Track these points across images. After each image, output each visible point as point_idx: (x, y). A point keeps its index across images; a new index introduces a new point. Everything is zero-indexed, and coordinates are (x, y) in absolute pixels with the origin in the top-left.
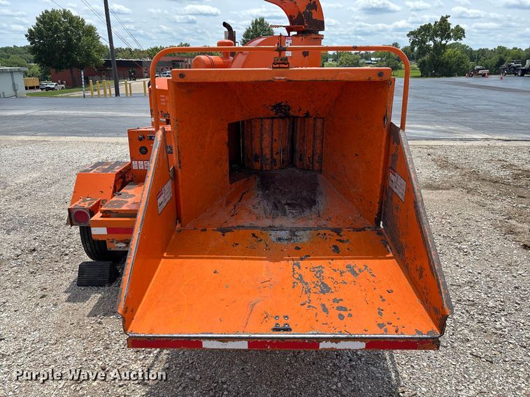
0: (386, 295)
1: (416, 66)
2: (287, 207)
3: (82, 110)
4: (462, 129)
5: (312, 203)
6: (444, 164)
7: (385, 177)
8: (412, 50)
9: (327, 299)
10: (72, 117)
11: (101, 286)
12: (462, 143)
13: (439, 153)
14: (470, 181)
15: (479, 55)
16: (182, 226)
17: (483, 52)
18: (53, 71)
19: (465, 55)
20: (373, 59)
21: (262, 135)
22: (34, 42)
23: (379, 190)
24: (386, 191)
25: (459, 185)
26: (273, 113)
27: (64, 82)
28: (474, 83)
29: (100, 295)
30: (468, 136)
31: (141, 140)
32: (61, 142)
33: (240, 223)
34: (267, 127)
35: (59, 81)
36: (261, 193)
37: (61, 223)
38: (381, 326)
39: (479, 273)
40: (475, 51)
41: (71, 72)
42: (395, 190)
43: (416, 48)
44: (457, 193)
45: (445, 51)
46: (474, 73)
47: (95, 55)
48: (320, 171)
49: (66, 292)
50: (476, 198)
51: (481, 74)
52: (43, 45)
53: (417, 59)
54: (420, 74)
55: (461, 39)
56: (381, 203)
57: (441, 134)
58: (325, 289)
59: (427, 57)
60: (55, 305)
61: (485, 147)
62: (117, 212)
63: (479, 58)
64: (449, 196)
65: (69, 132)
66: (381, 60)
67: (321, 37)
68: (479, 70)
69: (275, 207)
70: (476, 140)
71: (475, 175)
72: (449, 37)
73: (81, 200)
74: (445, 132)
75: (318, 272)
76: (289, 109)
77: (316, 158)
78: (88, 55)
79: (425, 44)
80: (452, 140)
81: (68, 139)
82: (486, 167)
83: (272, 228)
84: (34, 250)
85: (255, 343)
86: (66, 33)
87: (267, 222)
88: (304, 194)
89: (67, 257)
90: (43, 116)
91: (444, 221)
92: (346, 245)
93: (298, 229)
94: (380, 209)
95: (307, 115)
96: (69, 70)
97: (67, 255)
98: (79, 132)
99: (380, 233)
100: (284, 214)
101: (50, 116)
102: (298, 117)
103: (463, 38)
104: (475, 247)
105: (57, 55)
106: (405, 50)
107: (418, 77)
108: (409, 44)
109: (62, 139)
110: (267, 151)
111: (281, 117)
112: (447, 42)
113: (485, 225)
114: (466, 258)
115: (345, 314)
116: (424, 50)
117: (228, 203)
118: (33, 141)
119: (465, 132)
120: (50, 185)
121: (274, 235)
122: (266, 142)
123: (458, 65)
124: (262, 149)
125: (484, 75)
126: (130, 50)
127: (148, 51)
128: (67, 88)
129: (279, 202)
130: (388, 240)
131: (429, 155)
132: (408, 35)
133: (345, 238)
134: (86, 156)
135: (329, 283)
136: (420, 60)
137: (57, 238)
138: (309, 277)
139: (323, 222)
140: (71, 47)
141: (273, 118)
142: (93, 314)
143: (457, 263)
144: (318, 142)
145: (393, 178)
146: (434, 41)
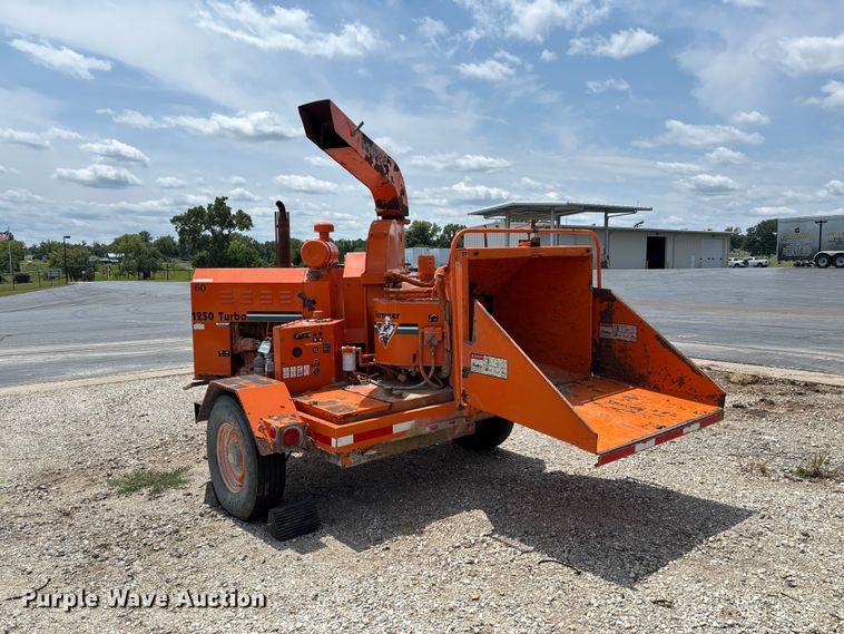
7: (595, 332)
20: (111, 255)
24: (596, 343)
42: (614, 338)
45: (229, 244)
55: (248, 229)
56: (592, 354)
59: (205, 253)
72: (231, 225)
79: (199, 234)
94: (592, 360)
103: (250, 228)
108: (177, 235)
112: (230, 232)
116: (200, 242)
130: (613, 380)
132: (173, 221)
136: (196, 256)
145: (606, 329)
146: (213, 231)
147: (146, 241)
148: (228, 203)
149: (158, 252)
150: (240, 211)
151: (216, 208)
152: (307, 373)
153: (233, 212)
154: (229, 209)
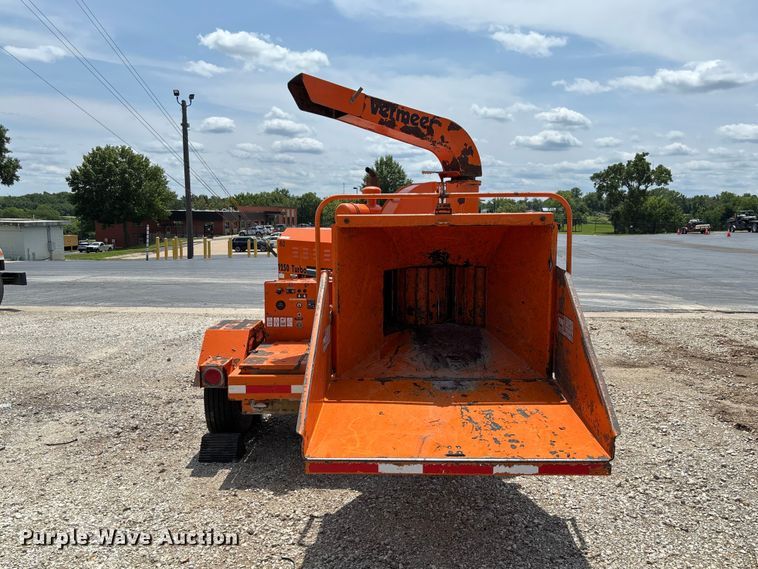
0: (558, 432)
1: (606, 219)
2: (448, 360)
3: (149, 275)
4: (669, 299)
5: (477, 356)
6: (642, 339)
7: (555, 323)
8: (600, 197)
9: (498, 434)
10: (138, 285)
11: (228, 462)
12: (668, 315)
13: (636, 326)
14: (676, 358)
15: (695, 204)
16: (336, 376)
17: (700, 201)
18: (99, 226)
19: (675, 204)
20: (545, 209)
21: (417, 285)
22: (78, 188)
23: (548, 337)
24: (556, 337)
25: (661, 362)
26: (430, 262)
27: (113, 241)
28: (689, 242)
29: (228, 471)
30: (675, 307)
31: (279, 293)
32: (131, 314)
33: (399, 374)
34: (422, 277)
35: (106, 240)
36: (417, 346)
37: (160, 402)
38: (553, 453)
39: (680, 453)
40: (689, 200)
41: (125, 227)
42: (564, 334)
43: (605, 196)
44: (657, 371)
45: (646, 199)
46: (691, 229)
47: (160, 205)
48: (483, 326)
49: (187, 467)
50: (681, 377)
51: (698, 230)
52: (90, 191)
53: (608, 209)
54: (613, 231)
55: (666, 183)
56: (551, 351)
57: (639, 304)
58: (496, 427)
59: (620, 208)
60: (179, 479)
61: (698, 320)
62: (258, 368)
63: (696, 209)
64: (646, 375)
65: (139, 301)
66: (557, 211)
67: (479, 183)
68: (695, 224)
69: (436, 359)
70: (687, 311)
71: (682, 351)
72: (649, 181)
73: (211, 359)
74: (644, 301)
75: (489, 415)
76: (448, 257)
77: (478, 310)
78: (151, 205)
79: (616, 189)
80: (655, 311)
81: (140, 309)
82: (697, 343)
83: (435, 378)
84: (136, 428)
85: (429, 467)
86: (123, 177)
87: (429, 374)
88: (467, 347)
89: (178, 435)
90: (98, 283)
91: (639, 401)
92: (517, 393)
93: (463, 380)
94: (551, 358)
95: (467, 264)
96: (122, 225)
97: (177, 432)
98: (154, 302)
99: (552, 383)
100: (447, 365)
101: (109, 283)
102: (457, 265)
103: (669, 182)
104: (676, 427)
105: (107, 204)
106: (590, 197)
107: (611, 233)
108: (595, 191)
109: (132, 310)
110: (422, 303)
111: (439, 267)
112: (647, 187)
113: (692, 405)
114: (666, 438)
115: (518, 445)
116: (616, 197)
117: (382, 356)
118: (96, 313)
119: (671, 302)
120: (134, 362)
121: (437, 385)
122: (421, 294)
123: (666, 218)
124: (416, 300)
125: (703, 232)
126: (205, 198)
127: (230, 200)
128: (115, 249)
129: (440, 355)
130: (561, 389)
131: (623, 328)
132: (592, 178)
133: (514, 387)
134: (171, 330)
135: (500, 423)
136: (612, 211)
137: (159, 416)
138: (479, 419)
139: (489, 374)
140: (128, 194)
141: (429, 267)
142: (225, 486)
143: (654, 443)
144: (480, 293)
145: (561, 321)
146: (629, 186)
147: (577, 196)
148: (647, 159)
149: (586, 207)
150: (660, 166)
151: (635, 164)
152: (290, 325)
153: (653, 167)
154: (648, 164)
